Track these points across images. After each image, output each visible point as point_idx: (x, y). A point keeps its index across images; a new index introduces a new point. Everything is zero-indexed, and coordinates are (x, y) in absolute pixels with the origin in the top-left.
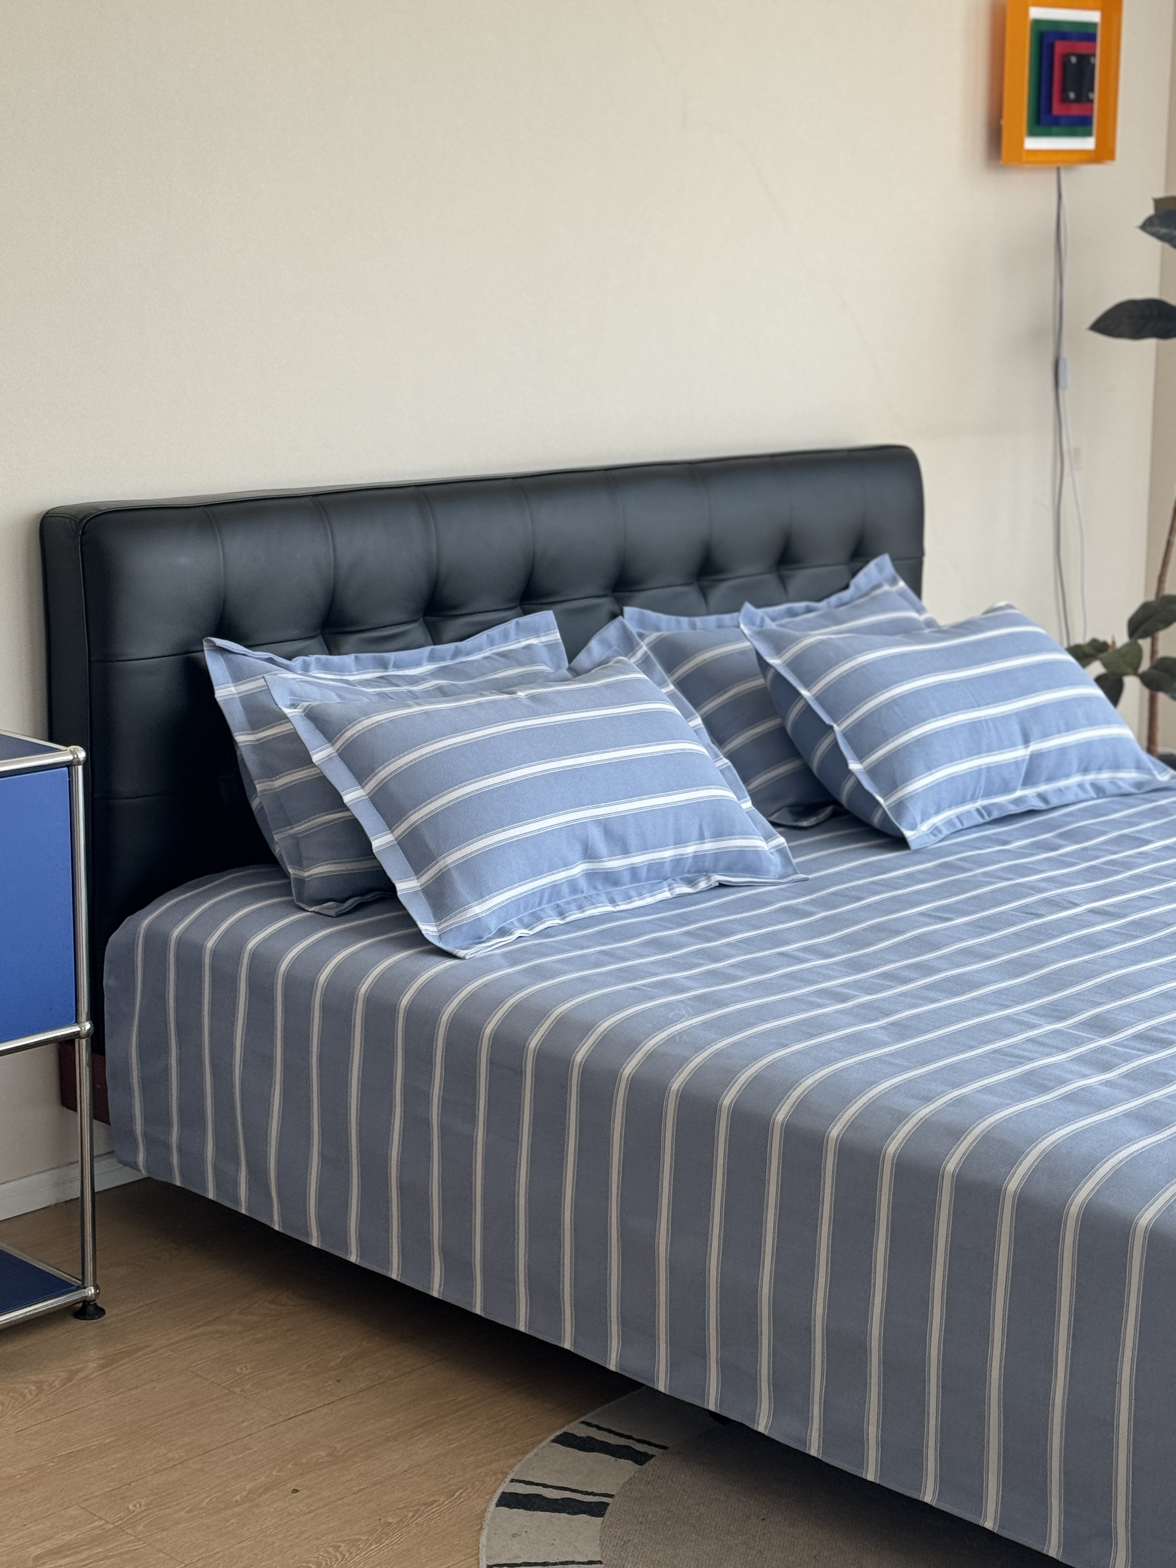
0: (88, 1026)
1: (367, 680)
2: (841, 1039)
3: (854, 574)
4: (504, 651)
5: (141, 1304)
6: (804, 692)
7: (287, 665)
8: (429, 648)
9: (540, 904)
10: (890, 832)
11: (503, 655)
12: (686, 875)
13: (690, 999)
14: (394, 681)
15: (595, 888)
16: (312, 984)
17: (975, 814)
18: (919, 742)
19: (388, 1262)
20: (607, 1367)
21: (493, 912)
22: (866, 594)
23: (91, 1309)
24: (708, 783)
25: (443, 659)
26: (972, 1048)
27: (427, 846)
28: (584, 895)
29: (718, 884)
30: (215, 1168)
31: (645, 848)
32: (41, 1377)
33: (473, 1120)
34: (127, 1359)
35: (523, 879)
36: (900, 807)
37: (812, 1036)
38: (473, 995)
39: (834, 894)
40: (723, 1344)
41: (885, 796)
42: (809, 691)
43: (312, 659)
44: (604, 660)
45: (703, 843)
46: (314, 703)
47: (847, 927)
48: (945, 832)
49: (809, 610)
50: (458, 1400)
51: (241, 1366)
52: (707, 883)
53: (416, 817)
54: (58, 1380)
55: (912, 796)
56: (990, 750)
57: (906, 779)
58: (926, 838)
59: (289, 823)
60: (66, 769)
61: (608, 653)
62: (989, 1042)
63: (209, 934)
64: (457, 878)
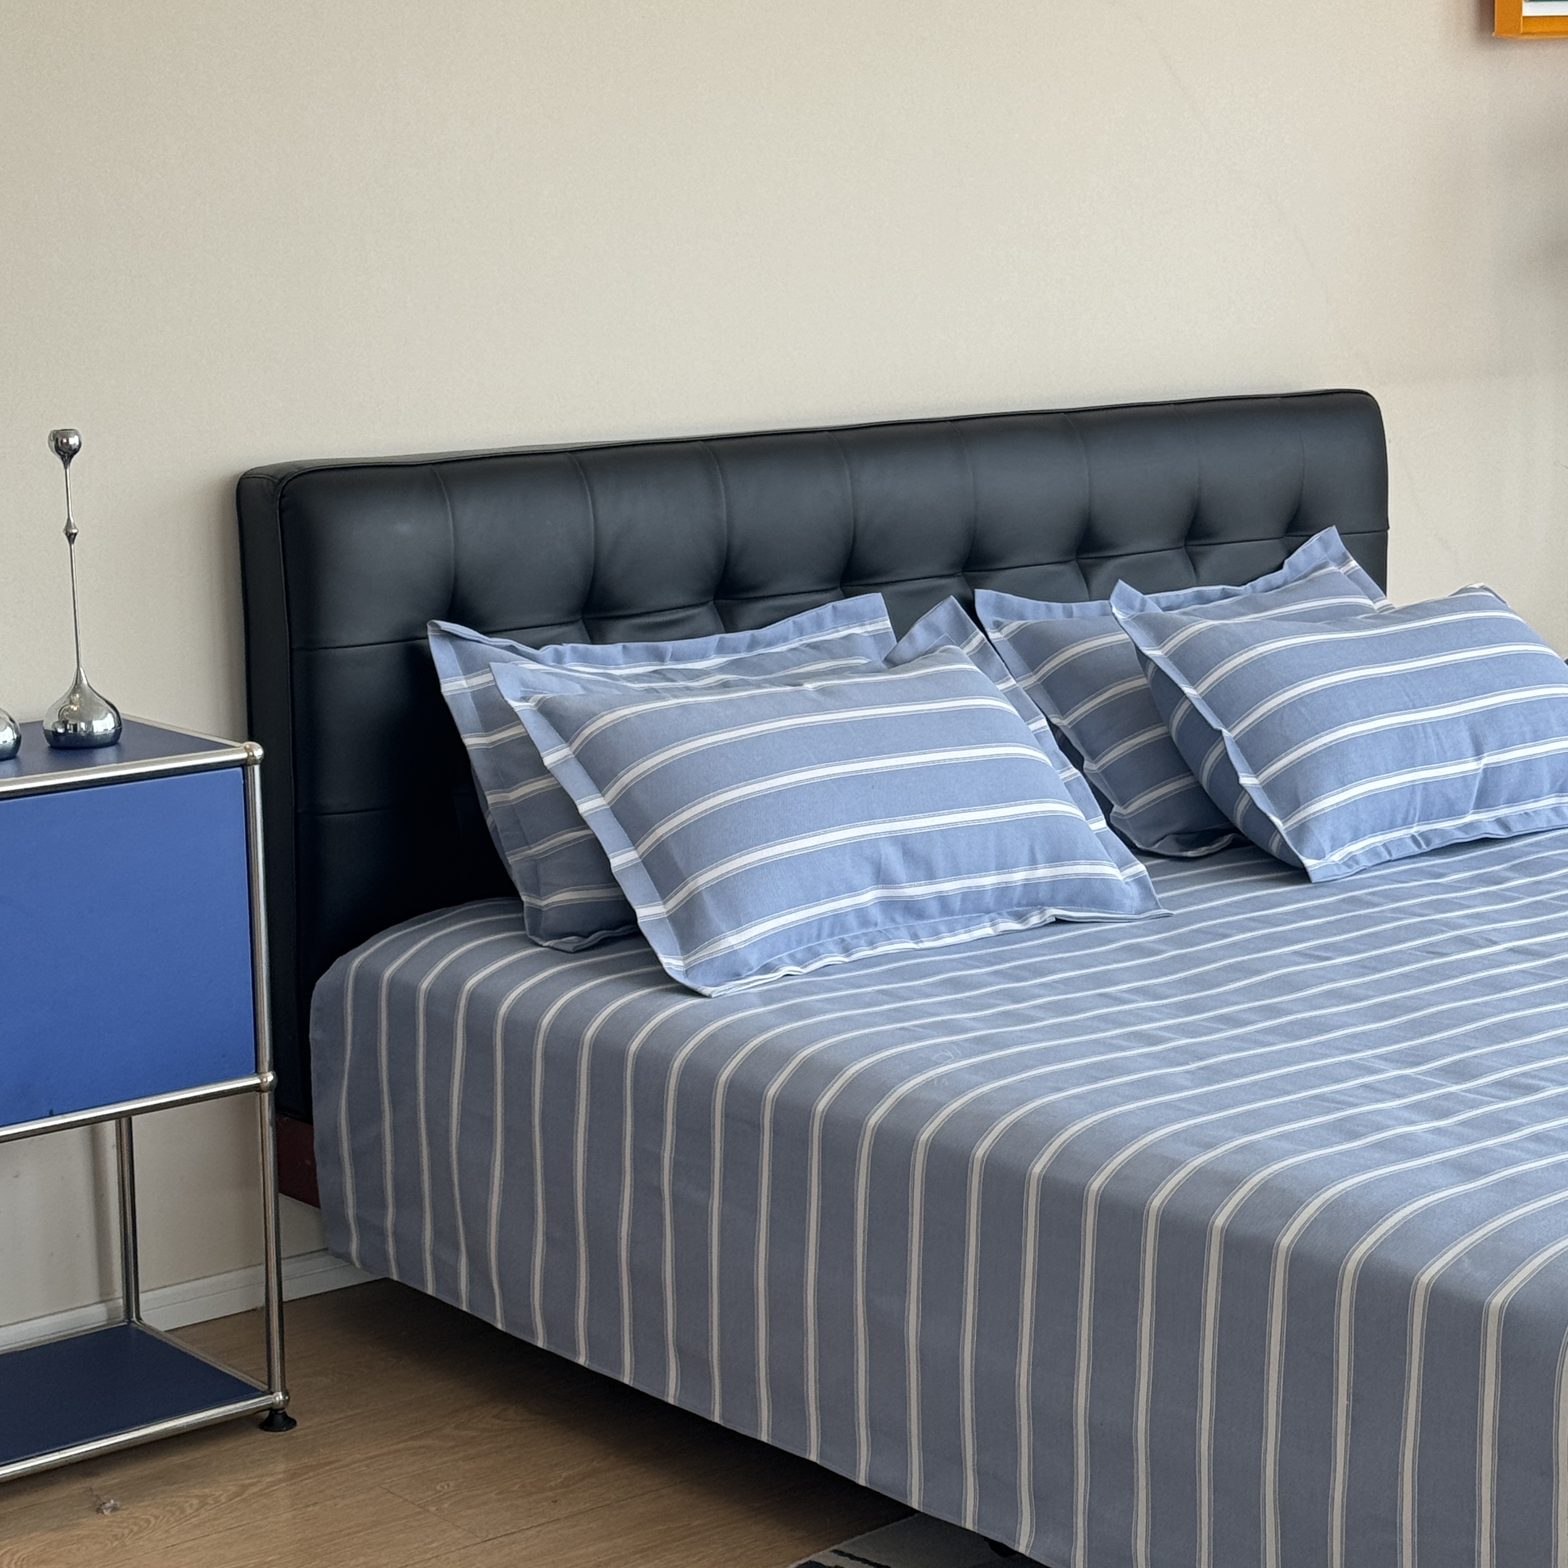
0: (270, 1077)
1: (637, 675)
2: (1132, 1083)
3: (1290, 554)
4: (816, 642)
5: (341, 1415)
6: (1188, 690)
7: (533, 655)
8: (717, 637)
9: (819, 937)
10: (1289, 861)
11: (814, 646)
12: (1012, 907)
13: (966, 1040)
14: (670, 676)
15: (893, 920)
16: (533, 1028)
17: (1410, 842)
18: (1329, 749)
19: (618, 1364)
20: (856, 1481)
21: (754, 944)
22: (1305, 576)
23: (279, 1418)
24: (1043, 795)
25: (735, 650)
26: (1288, 1093)
27: (675, 864)
28: (878, 928)
29: (1054, 920)
30: (433, 1254)
31: (956, 873)
32: (207, 1490)
33: (707, 1187)
34: (311, 1474)
35: (793, 905)
36: (1301, 831)
37: (1097, 1079)
38: (712, 1037)
39: (1194, 931)
40: (980, 1449)
41: (1284, 817)
42: (1195, 688)
43: (566, 648)
44: (930, 650)
45: (1036, 869)
46: (550, 696)
47: (1197, 966)
48: (1364, 863)
49: (1226, 595)
50: (692, 1525)
51: (443, 1484)
52: (1041, 919)
53: (663, 830)
54: (225, 1495)
55: (1318, 818)
56: (1427, 762)
57: (1311, 797)
58: (1335, 868)
59: (526, 842)
60: (239, 769)
61: (936, 641)
62: (1312, 1087)
63: (425, 974)
64: (709, 903)
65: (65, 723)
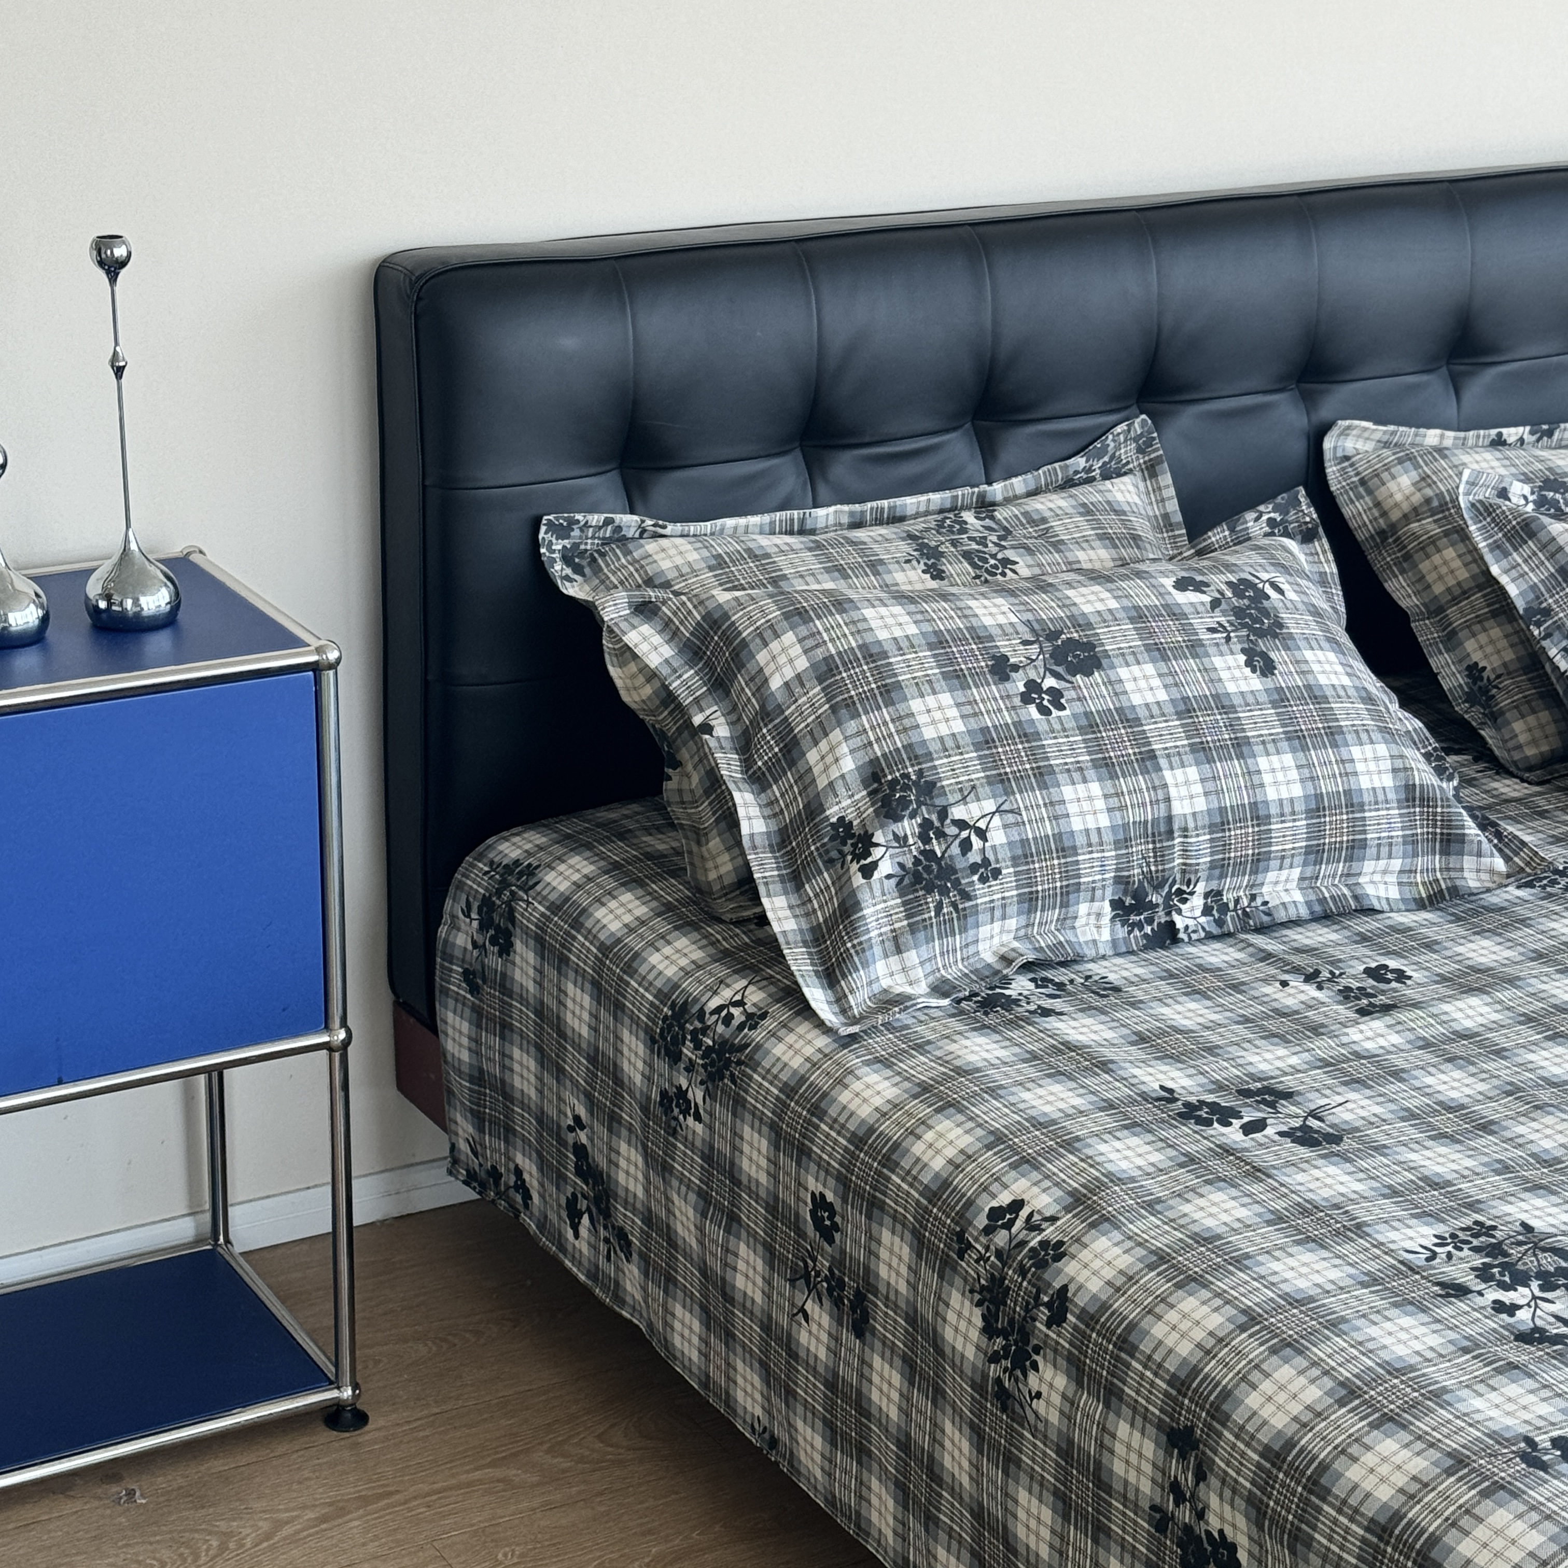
0: (342, 1035)
23: (348, 1415)
54: (253, 1535)
60: (311, 673)
65: (108, 598)
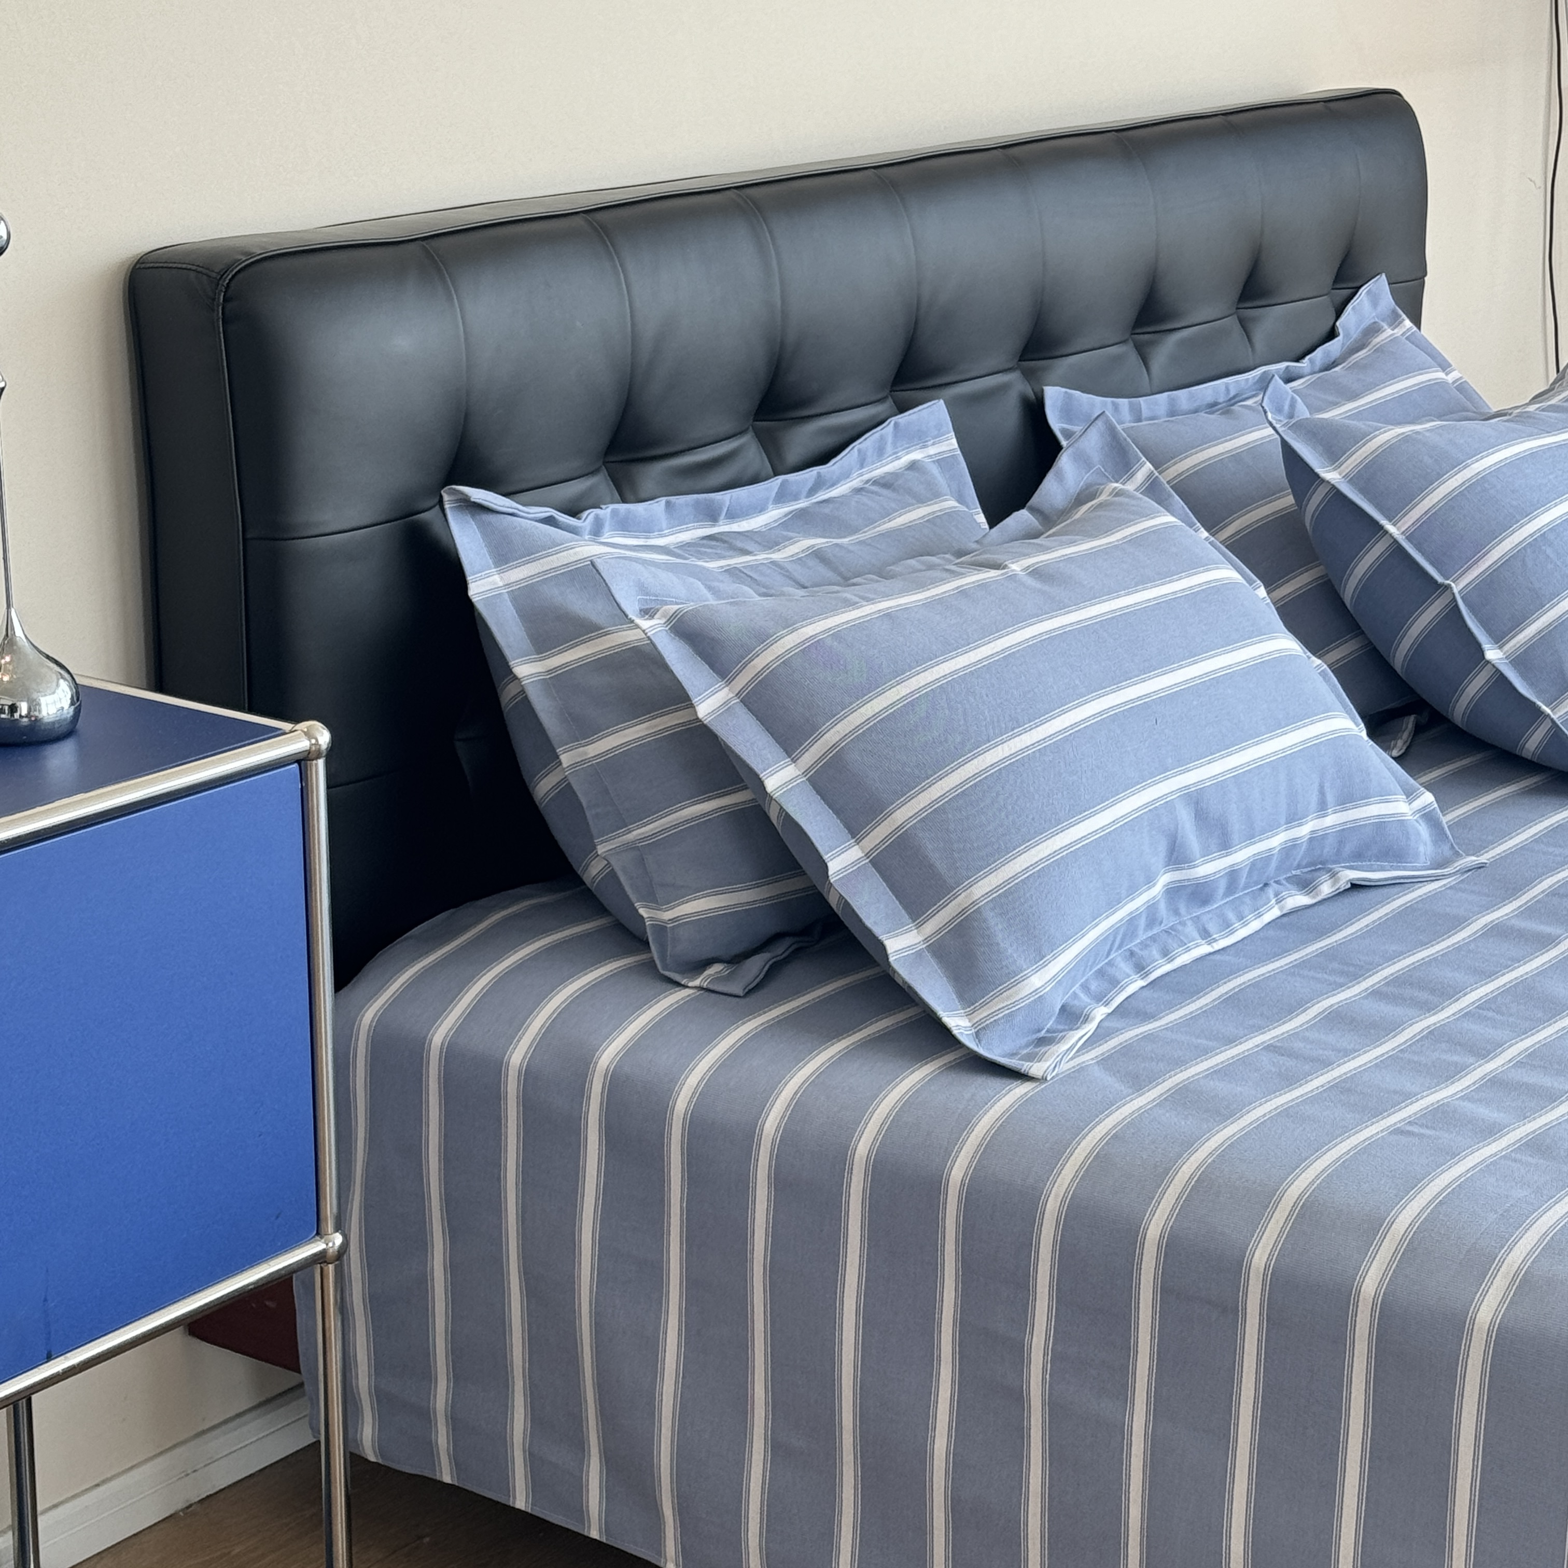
0: (338, 1240)
1: (692, 544)
6: (1387, 523)
7: (573, 527)
8: (779, 480)
12: (1294, 872)
14: (739, 544)
15: (1181, 915)
21: (1057, 984)
24: (1325, 708)
25: (796, 498)
27: (931, 866)
28: (1163, 927)
29: (1350, 886)
31: (1253, 834)
35: (1096, 915)
38: (1100, 1159)
42: (1395, 524)
43: (606, 512)
45: (1325, 816)
46: (690, 606)
52: (1333, 885)
53: (904, 813)
60: (295, 769)
61: (1087, 477)
63: (510, 1038)
64: (996, 924)
